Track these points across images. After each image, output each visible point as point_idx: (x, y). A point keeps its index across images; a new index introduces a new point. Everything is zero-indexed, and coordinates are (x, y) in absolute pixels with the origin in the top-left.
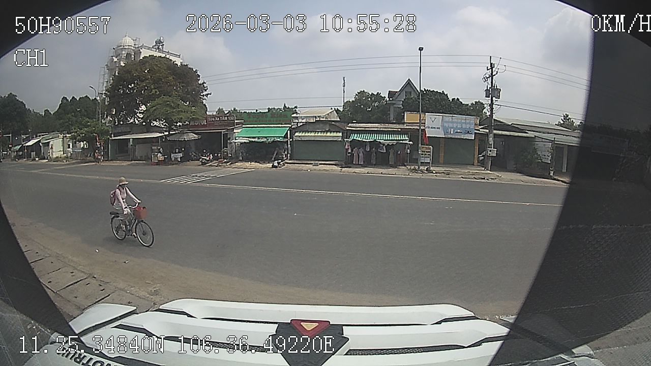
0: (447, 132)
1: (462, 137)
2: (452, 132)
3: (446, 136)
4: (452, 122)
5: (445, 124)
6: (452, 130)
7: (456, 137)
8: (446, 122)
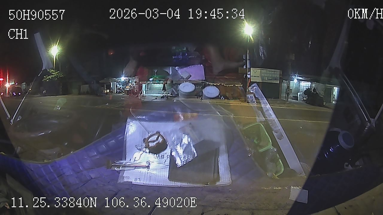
0: (263, 79)
1: (272, 82)
2: (266, 79)
3: (263, 82)
4: (266, 73)
5: (263, 75)
6: (266, 78)
7: (269, 82)
8: (263, 73)
